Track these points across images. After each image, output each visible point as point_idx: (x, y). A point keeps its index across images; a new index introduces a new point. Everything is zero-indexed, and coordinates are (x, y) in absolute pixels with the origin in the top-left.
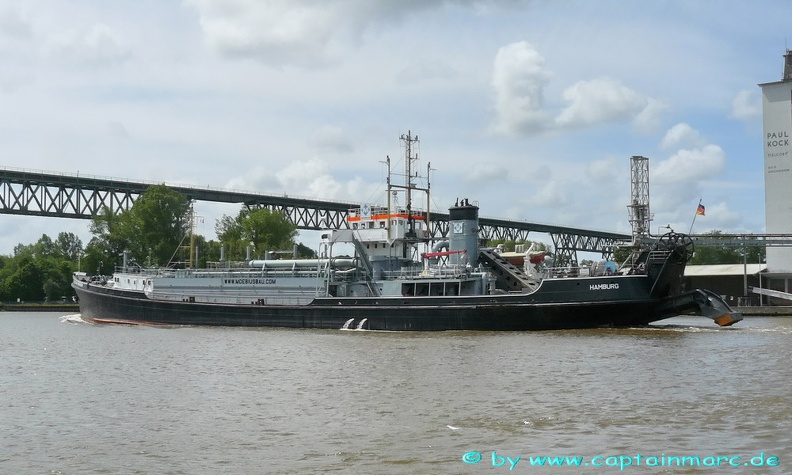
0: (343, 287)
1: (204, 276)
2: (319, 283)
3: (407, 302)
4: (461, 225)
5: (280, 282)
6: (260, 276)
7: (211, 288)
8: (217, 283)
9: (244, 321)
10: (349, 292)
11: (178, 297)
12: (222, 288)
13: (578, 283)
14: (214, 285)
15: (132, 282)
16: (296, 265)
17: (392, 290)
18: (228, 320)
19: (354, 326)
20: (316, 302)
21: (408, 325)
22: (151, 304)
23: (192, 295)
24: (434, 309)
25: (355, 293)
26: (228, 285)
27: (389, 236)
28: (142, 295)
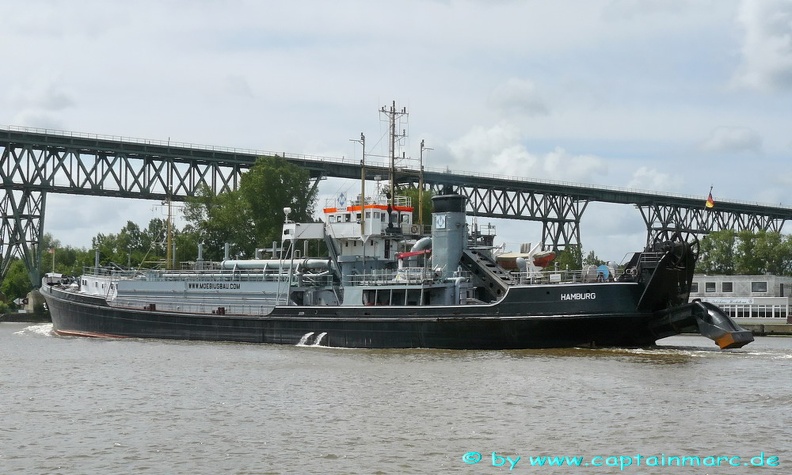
0: (309, 294)
1: (175, 279)
2: (285, 289)
3: (367, 313)
4: (444, 218)
5: (245, 287)
6: (229, 279)
7: (174, 293)
8: (180, 287)
9: (204, 334)
10: (317, 300)
11: (139, 304)
12: (186, 293)
13: (547, 291)
14: (177, 290)
15: (100, 286)
16: (268, 267)
17: (353, 298)
18: (188, 333)
19: (311, 341)
20: (276, 311)
21: (368, 341)
22: (111, 312)
23: (152, 301)
24: (394, 322)
25: (323, 302)
26: (192, 290)
27: (363, 233)
28: (102, 301)
